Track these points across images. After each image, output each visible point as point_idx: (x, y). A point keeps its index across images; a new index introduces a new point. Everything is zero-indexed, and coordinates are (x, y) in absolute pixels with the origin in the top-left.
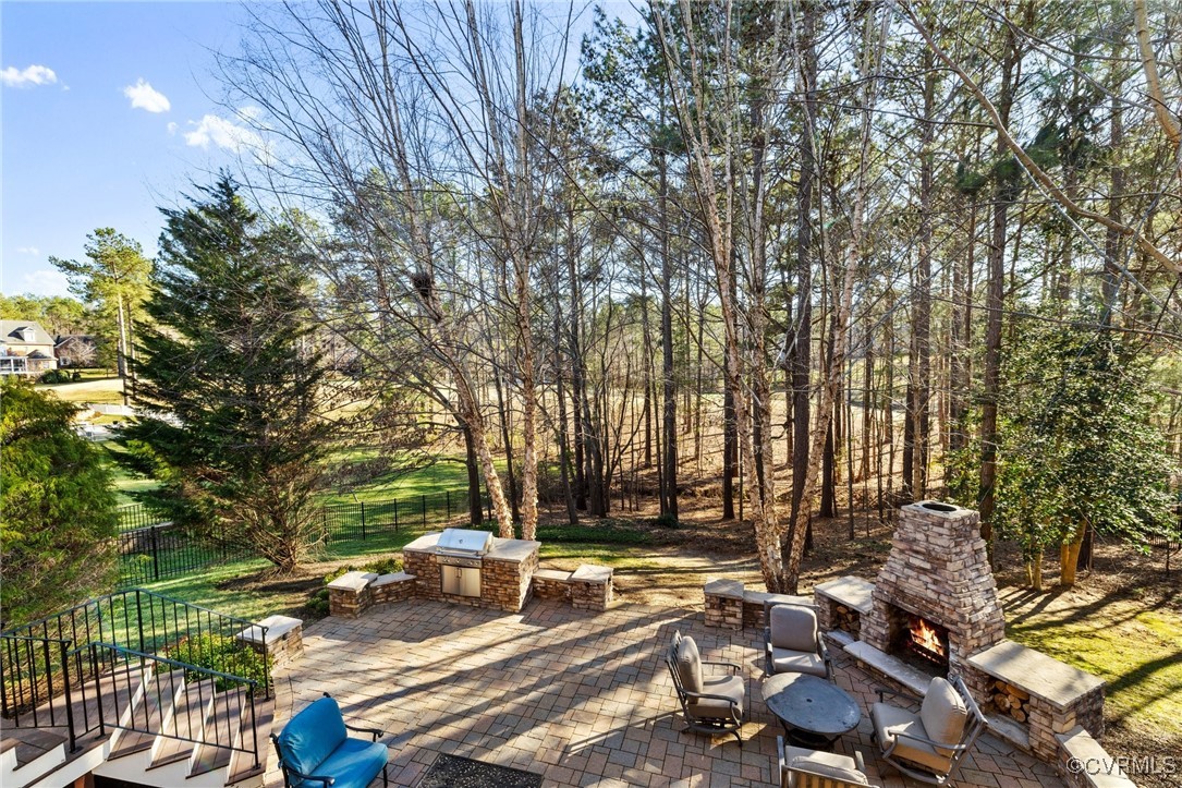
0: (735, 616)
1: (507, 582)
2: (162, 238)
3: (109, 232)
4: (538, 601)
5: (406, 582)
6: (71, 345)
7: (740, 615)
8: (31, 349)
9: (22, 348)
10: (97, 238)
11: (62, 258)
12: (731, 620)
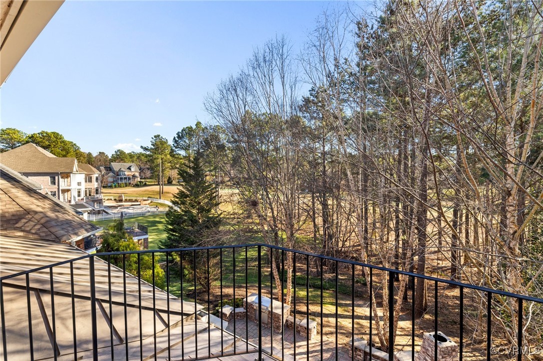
0: (360, 356)
1: (277, 321)
2: (174, 139)
3: (159, 136)
4: (288, 329)
5: (243, 312)
6: (144, 171)
7: (362, 356)
8: (133, 173)
9: (130, 173)
10: (155, 139)
11: (144, 146)
12: (359, 357)
